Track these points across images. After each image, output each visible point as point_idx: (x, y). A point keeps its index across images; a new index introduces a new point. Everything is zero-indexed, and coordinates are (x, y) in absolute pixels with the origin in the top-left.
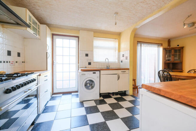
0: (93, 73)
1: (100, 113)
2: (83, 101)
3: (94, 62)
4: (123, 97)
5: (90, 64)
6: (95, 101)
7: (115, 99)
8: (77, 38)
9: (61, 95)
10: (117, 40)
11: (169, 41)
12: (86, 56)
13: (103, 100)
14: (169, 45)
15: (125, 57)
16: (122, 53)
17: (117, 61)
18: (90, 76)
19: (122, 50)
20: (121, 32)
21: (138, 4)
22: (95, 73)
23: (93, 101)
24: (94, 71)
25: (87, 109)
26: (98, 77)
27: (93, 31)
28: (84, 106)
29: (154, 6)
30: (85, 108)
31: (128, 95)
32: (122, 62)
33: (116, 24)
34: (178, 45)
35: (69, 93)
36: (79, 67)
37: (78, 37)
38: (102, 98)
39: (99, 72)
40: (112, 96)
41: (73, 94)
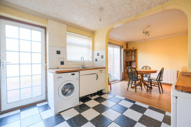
0: (72, 74)
1: (89, 122)
2: (60, 112)
3: (67, 61)
4: (101, 96)
5: (62, 63)
6: (75, 108)
7: (95, 99)
8: (43, 30)
9: (19, 111)
10: (91, 38)
11: (127, 44)
12: (57, 53)
13: (84, 104)
14: (127, 47)
15: (100, 57)
16: (96, 52)
17: (91, 60)
18: (68, 78)
19: (96, 48)
20: (95, 30)
21: (125, 4)
22: (74, 74)
23: (73, 108)
24: (73, 72)
25: (71, 122)
26: (77, 79)
27: (66, 24)
28: (64, 120)
29: (135, 10)
30: (67, 121)
31: (105, 94)
32: (96, 60)
33: (100, 20)
34: (134, 48)
35: (33, 105)
36: (48, 68)
37: (45, 28)
38: (82, 103)
39: (78, 72)
40: (91, 98)
41: (38, 105)
